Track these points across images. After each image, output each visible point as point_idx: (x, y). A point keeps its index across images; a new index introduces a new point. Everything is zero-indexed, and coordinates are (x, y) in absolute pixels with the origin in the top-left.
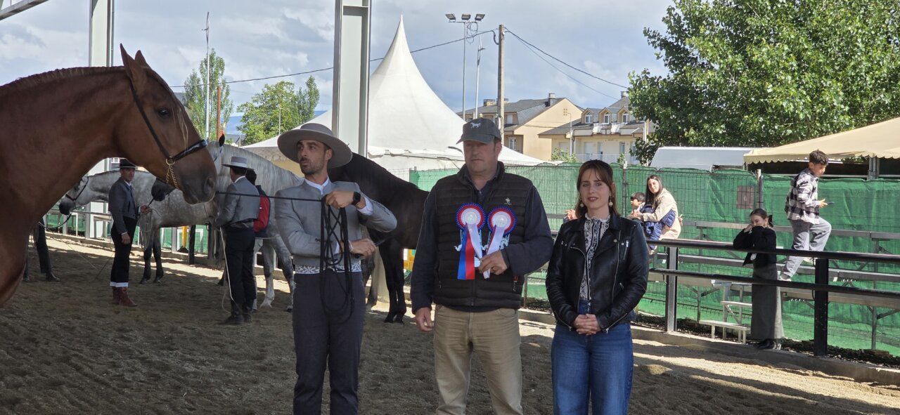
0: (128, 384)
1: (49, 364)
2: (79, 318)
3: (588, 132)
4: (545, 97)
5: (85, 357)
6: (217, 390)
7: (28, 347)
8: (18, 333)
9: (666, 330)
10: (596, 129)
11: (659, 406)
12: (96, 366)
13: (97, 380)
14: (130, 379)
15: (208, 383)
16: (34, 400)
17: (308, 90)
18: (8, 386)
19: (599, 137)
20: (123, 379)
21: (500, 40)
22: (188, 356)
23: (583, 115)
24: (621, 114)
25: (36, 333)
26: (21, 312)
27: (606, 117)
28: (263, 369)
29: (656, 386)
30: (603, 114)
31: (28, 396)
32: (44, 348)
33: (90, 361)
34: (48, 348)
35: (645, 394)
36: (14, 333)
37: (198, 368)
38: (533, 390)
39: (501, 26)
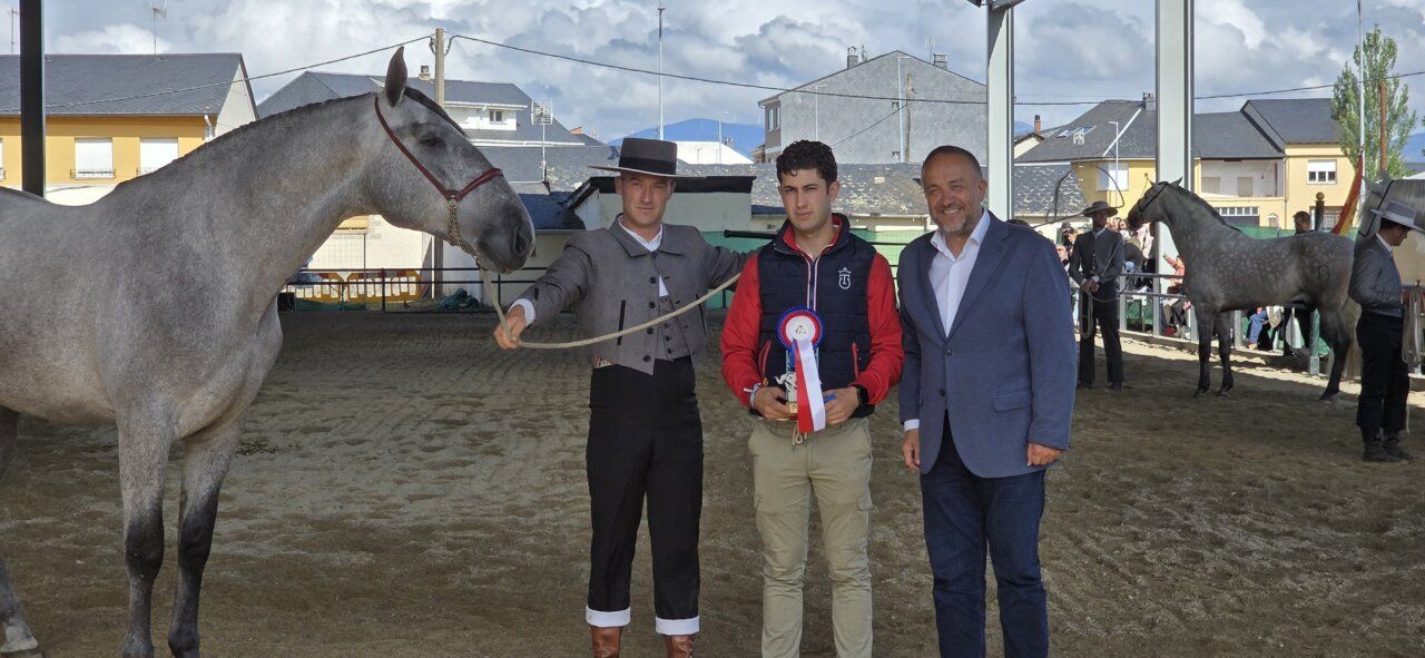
0: (1148, 569)
13: (1101, 562)
14: (1154, 560)
20: (1143, 561)
22: (1262, 525)
28: (1379, 548)
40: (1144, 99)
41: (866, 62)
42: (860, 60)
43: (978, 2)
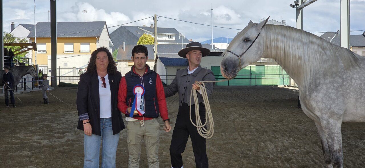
40: (337, 31)
43: (294, 7)
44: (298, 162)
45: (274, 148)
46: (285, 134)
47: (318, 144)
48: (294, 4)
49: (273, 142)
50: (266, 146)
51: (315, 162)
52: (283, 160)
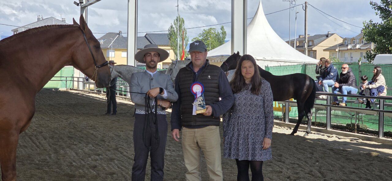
1: (109, 151)
2: (123, 132)
3: (346, 48)
4: (327, 33)
5: (124, 148)
6: (179, 163)
7: (101, 144)
8: (97, 138)
9: (379, 137)
10: (349, 47)
11: (374, 171)
12: (129, 152)
13: (129, 158)
15: (176, 160)
16: (102, 166)
17: (221, 31)
18: (92, 160)
19: (351, 50)
21: (306, 8)
23: (344, 41)
24: (361, 40)
25: (105, 137)
26: (99, 129)
27: (354, 41)
29: (373, 162)
30: (352, 40)
31: (100, 165)
32: (108, 144)
33: (126, 150)
34: (109, 144)
35: (368, 165)
36: (96, 137)
37: (172, 153)
38: (317, 163)
39: (306, 2)
40: (119, 32)
41: (43, 20)
42: (41, 19)
43: (78, 5)
44: (104, 169)
45: (75, 155)
46: (82, 141)
47: (119, 150)
48: (78, 2)
49: (72, 149)
50: (66, 153)
51: (121, 169)
52: (88, 167)
